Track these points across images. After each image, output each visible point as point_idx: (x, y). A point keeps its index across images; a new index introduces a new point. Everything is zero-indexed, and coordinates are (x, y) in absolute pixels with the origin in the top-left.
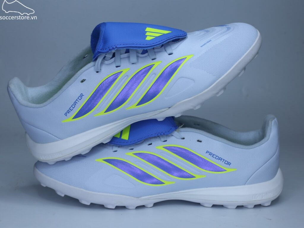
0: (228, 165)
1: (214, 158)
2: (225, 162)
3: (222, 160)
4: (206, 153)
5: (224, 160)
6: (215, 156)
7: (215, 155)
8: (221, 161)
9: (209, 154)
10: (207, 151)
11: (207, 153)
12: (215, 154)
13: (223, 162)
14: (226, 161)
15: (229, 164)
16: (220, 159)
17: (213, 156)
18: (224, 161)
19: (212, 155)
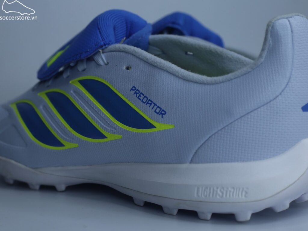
0: (161, 115)
1: (140, 99)
2: (156, 109)
3: (153, 105)
4: (132, 89)
5: (155, 105)
6: (141, 98)
7: (143, 95)
8: (149, 107)
9: (135, 93)
10: (134, 87)
11: (131, 91)
12: (143, 93)
13: (152, 109)
14: (158, 107)
15: (162, 113)
16: (149, 102)
17: (140, 96)
18: (155, 107)
19: (138, 95)
